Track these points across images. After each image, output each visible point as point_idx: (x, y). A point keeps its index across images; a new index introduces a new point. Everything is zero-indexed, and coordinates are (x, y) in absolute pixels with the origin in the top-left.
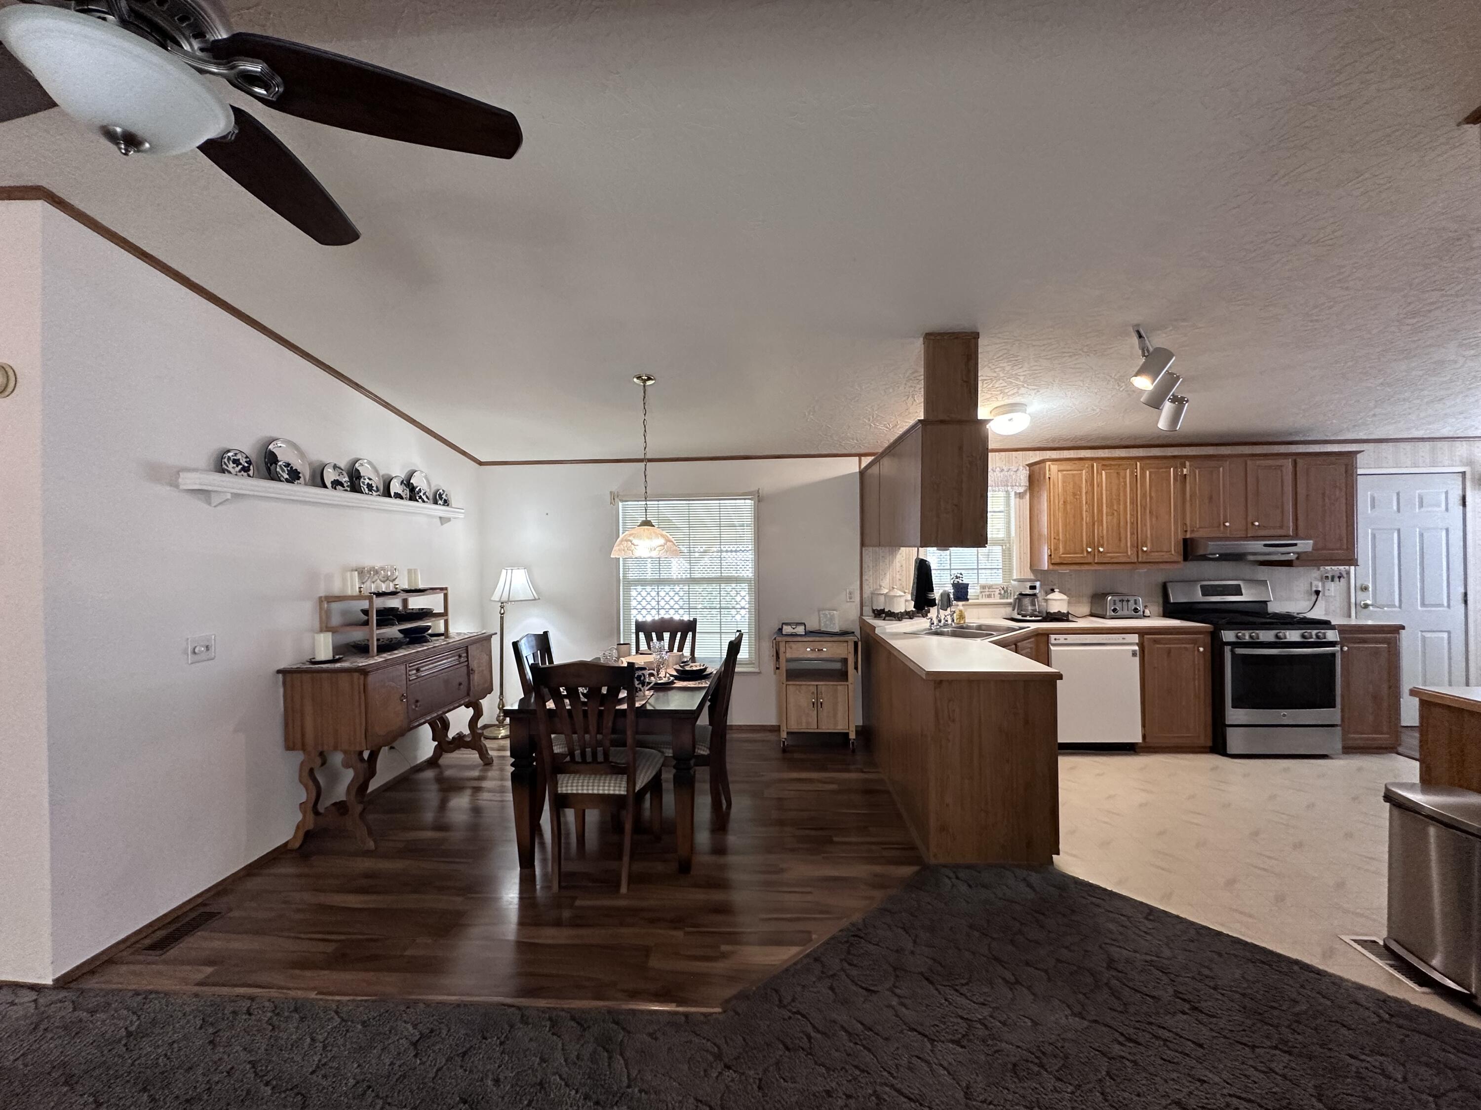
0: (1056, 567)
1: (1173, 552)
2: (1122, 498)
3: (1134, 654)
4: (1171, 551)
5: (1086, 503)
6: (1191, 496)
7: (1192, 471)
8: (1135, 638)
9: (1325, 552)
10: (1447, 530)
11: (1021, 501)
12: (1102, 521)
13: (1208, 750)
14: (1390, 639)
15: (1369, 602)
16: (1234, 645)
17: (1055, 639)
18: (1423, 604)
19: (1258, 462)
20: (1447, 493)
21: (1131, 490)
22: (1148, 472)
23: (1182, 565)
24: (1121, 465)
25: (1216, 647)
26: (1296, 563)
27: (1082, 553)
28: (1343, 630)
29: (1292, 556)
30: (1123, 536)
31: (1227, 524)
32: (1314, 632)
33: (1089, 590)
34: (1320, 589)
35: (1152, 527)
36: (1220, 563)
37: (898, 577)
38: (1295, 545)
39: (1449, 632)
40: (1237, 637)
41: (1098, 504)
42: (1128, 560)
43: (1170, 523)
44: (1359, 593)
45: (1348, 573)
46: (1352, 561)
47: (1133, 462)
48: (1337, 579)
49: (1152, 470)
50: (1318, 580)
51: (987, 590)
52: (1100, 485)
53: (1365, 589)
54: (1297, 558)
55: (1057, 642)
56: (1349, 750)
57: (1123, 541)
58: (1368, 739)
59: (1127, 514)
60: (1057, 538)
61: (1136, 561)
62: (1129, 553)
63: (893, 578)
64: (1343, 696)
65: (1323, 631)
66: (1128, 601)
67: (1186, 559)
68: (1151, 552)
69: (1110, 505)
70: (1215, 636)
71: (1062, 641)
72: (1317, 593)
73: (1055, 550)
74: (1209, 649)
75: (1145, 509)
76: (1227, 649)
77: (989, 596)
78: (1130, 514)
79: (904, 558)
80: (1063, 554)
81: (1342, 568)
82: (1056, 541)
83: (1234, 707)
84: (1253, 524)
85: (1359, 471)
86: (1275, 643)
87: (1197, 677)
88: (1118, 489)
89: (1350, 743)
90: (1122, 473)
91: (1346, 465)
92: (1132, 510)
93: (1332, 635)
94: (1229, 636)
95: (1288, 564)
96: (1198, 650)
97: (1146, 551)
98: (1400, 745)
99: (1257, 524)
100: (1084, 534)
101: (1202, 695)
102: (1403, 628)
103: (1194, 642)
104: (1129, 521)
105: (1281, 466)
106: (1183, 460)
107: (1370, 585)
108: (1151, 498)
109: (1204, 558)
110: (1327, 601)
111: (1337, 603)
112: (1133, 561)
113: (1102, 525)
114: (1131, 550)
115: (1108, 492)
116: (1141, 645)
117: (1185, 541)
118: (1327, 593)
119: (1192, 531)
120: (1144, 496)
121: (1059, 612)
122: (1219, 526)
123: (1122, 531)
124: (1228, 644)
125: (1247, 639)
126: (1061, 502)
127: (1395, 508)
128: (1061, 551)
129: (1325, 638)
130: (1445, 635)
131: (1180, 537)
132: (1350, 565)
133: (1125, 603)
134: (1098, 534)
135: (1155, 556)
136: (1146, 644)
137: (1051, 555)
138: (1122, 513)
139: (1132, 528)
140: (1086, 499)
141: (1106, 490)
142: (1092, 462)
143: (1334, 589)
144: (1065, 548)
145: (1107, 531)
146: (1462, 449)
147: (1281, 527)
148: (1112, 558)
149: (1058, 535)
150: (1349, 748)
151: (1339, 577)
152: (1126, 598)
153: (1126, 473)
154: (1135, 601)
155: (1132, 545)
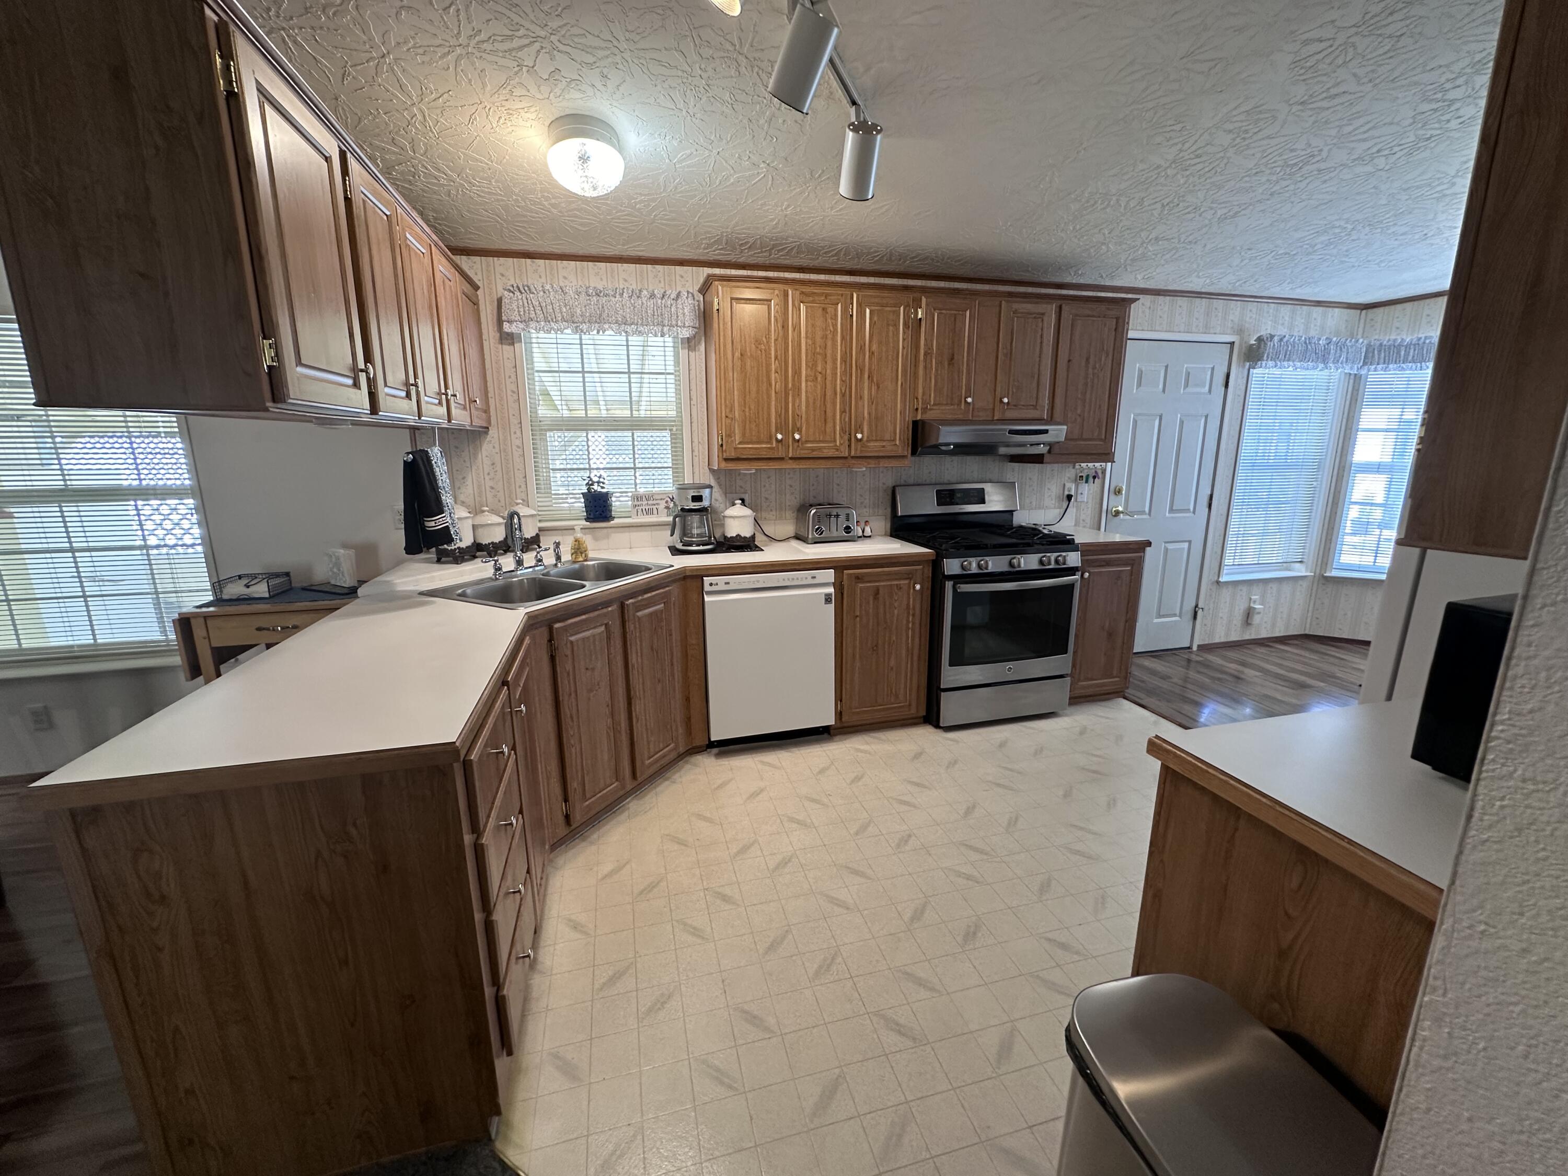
0: (731, 466)
1: (898, 443)
2: (829, 352)
3: (828, 599)
4: (894, 440)
5: (776, 358)
6: (925, 355)
7: (929, 315)
8: (829, 575)
9: (1082, 443)
10: (1206, 417)
11: (692, 354)
12: (799, 389)
13: (922, 720)
14: (1133, 560)
15: (1120, 509)
16: (958, 579)
17: (711, 585)
18: (1172, 510)
19: (1015, 306)
20: (1213, 369)
21: (843, 338)
22: (868, 311)
23: (910, 460)
24: (830, 295)
25: (937, 579)
26: (1046, 459)
27: (770, 442)
28: (1088, 550)
29: (1042, 449)
30: (829, 414)
31: (969, 400)
32: (1053, 556)
33: (793, 500)
34: (1073, 493)
35: (871, 401)
36: (955, 458)
37: (489, 483)
38: (1046, 432)
39: (1190, 542)
40: (963, 567)
41: (793, 360)
42: (837, 454)
43: (896, 395)
44: (1112, 497)
45: (1104, 472)
46: (1107, 456)
47: (847, 292)
48: (1091, 480)
49: (873, 308)
50: (1072, 482)
51: (645, 502)
52: (797, 327)
53: (1118, 492)
54: (1049, 452)
55: (714, 588)
56: (1078, 700)
57: (830, 425)
58: (1097, 686)
59: (836, 380)
60: (730, 416)
61: (847, 454)
62: (838, 443)
63: (479, 486)
64: (1076, 636)
65: (1064, 554)
66: (837, 516)
67: (914, 453)
68: (868, 441)
69: (812, 366)
70: (936, 565)
71: (722, 587)
72: (1069, 497)
73: (729, 436)
74: (928, 585)
75: (862, 371)
76: (949, 585)
77: (649, 512)
78: (842, 380)
79: (497, 450)
80: (740, 443)
81: (1097, 465)
82: (728, 421)
83: (952, 664)
84: (1001, 402)
85: (1131, 334)
86: (1009, 573)
87: (910, 625)
88: (825, 337)
89: (1078, 692)
90: (830, 310)
91: (1117, 319)
92: (844, 373)
93: (1073, 559)
94: (952, 566)
95: (1038, 459)
96: (914, 587)
97: (861, 440)
98: (1127, 688)
99: (1006, 400)
100: (773, 410)
101: (916, 652)
102: (1149, 544)
103: (909, 576)
104: (838, 390)
105: (1043, 314)
106: (917, 295)
107: (1124, 488)
108: (872, 353)
109: (936, 450)
110: (1078, 509)
111: (1088, 514)
112: (842, 455)
113: (799, 395)
114: (841, 437)
115: (810, 342)
116: (839, 585)
117: (915, 423)
118: (1079, 499)
119: (925, 410)
120: (861, 348)
121: (738, 535)
122: (959, 404)
123: (829, 405)
124: (951, 577)
125: (974, 569)
126: (737, 354)
127: (1161, 386)
128: (738, 438)
129: (1064, 564)
130: (1186, 545)
131: (909, 418)
132: (1106, 462)
133: (833, 519)
134: (793, 412)
135: (874, 447)
136: (845, 583)
137: (722, 445)
138: (829, 378)
139: (843, 402)
140: (776, 351)
141: (807, 337)
142: (786, 287)
143: (1087, 492)
144: (744, 435)
145: (807, 407)
146: (1235, 310)
147: (1035, 407)
148: (813, 450)
149: (732, 409)
150: (1076, 698)
151: (1094, 477)
152: (834, 512)
153: (836, 310)
154: (848, 515)
155: (843, 430)
